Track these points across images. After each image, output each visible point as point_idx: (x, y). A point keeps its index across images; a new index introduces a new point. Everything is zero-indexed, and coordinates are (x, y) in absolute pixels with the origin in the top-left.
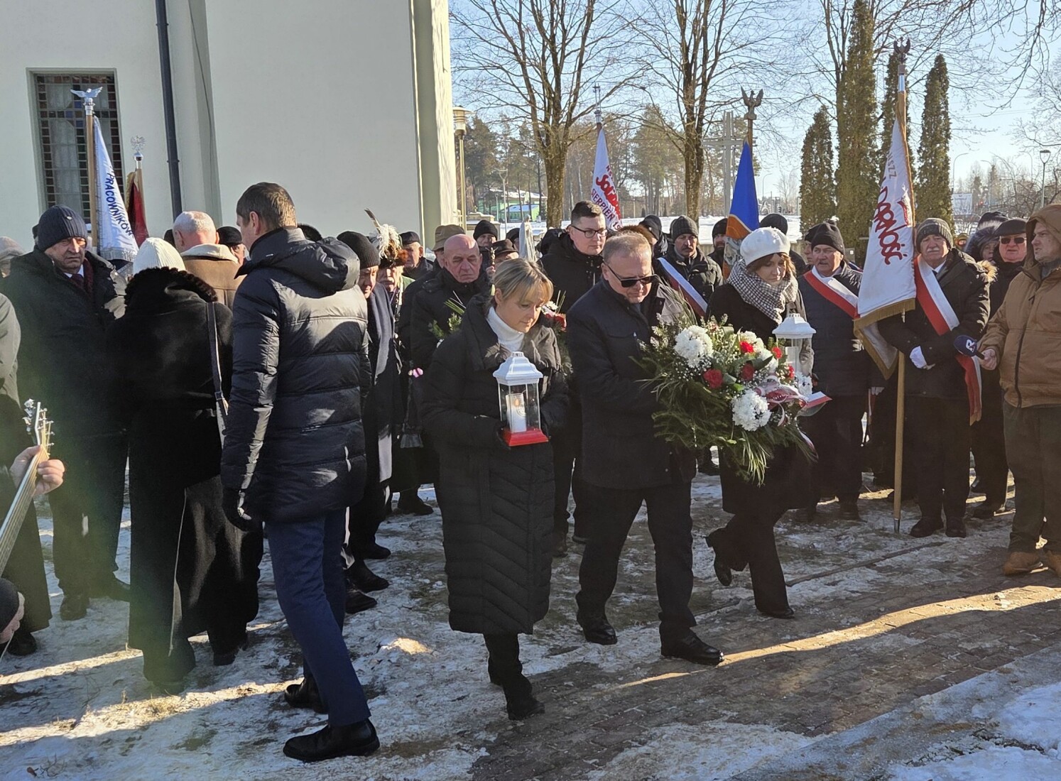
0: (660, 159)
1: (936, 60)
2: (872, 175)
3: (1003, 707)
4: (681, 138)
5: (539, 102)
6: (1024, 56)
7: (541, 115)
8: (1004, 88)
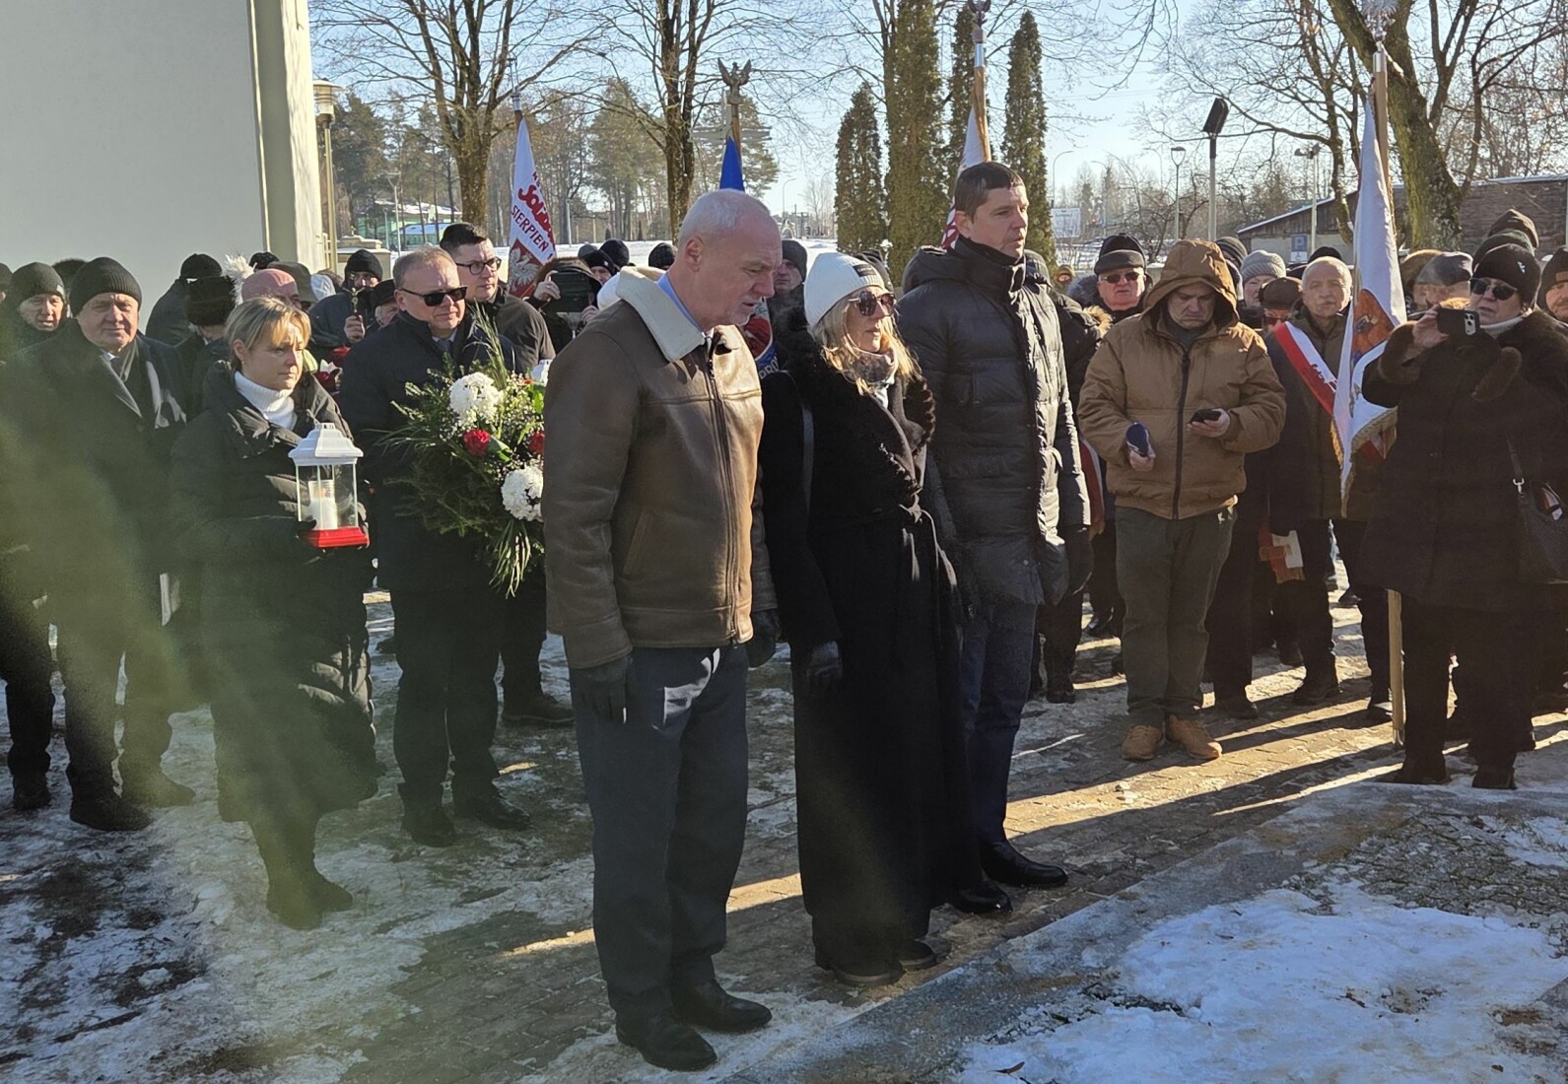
0: (631, 157)
1: (1023, 20)
2: (937, 181)
3: (1125, 950)
4: (660, 128)
5: (447, 74)
6: (1144, 16)
7: (450, 92)
8: (1118, 59)
